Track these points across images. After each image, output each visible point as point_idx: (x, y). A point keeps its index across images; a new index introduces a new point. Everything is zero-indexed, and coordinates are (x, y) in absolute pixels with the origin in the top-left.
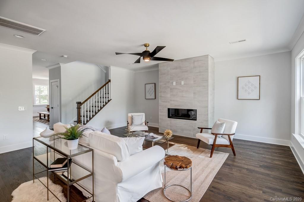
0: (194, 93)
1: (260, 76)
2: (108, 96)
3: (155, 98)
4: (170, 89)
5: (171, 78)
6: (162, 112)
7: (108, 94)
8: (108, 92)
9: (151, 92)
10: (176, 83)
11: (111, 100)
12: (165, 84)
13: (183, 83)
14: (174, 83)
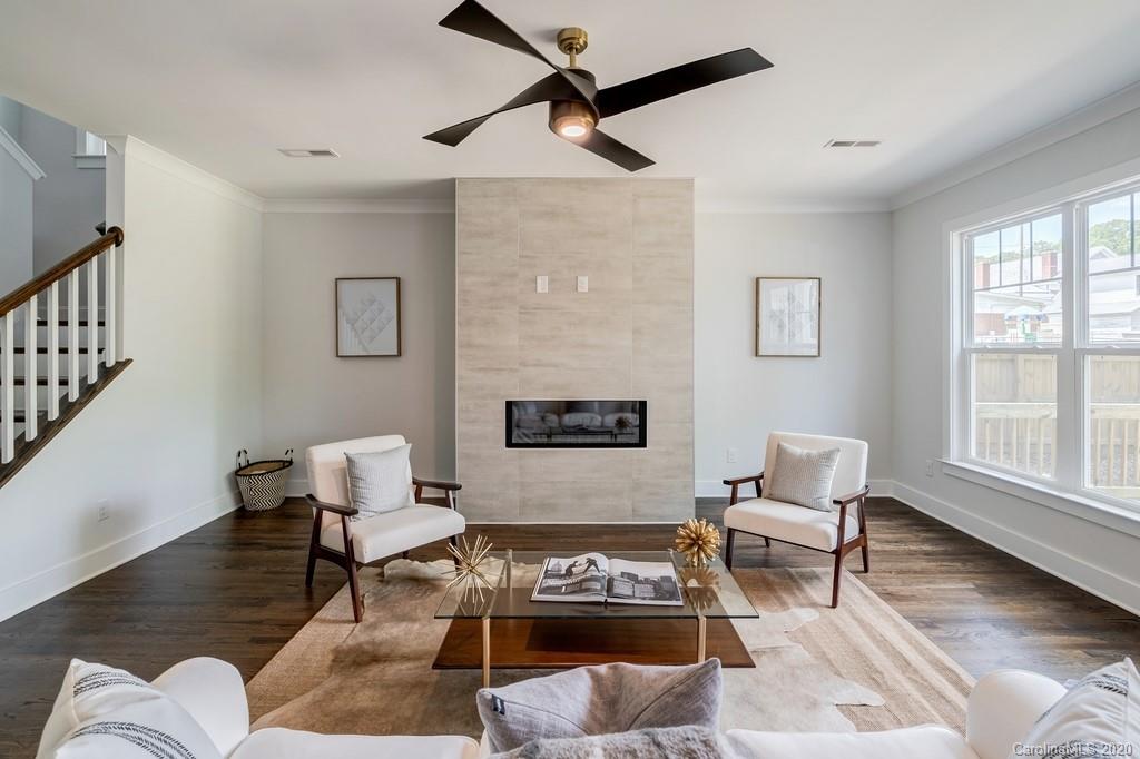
0: (637, 331)
1: (820, 279)
2: (102, 339)
3: (400, 354)
4: (521, 307)
5: (527, 257)
6: (474, 422)
7: (101, 324)
8: (101, 313)
9: (372, 321)
10: (551, 281)
11: (122, 365)
12: (494, 284)
13: (584, 283)
14: (542, 284)
